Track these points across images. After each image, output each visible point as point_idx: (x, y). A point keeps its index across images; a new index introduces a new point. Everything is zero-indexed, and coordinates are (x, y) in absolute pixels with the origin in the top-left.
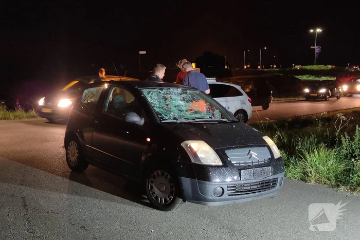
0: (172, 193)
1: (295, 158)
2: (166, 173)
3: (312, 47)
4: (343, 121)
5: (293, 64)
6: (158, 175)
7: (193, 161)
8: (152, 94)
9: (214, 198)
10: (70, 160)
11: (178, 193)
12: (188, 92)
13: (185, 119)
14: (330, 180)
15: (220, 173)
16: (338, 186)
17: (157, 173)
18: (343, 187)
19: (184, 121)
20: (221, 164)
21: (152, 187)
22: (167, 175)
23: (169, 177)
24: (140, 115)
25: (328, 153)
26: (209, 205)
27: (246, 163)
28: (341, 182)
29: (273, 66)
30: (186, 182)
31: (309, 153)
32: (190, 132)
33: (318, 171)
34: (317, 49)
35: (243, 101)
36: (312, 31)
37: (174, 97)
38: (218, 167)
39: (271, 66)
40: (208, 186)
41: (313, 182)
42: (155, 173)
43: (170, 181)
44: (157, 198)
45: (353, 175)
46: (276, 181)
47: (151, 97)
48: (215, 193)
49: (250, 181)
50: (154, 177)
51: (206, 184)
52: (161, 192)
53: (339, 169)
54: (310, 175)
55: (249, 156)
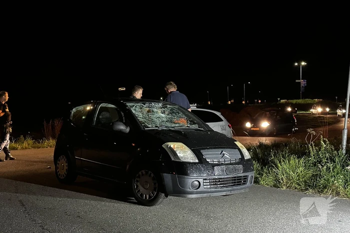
0: (155, 190)
1: (268, 168)
2: (150, 172)
3: (297, 81)
4: (313, 135)
5: (279, 99)
6: (143, 175)
7: (173, 159)
8: (136, 107)
9: (192, 190)
10: (60, 174)
11: (160, 190)
12: (168, 106)
13: (166, 127)
14: (300, 185)
15: (197, 168)
16: (307, 189)
17: (142, 172)
18: (311, 190)
19: (165, 129)
20: (197, 161)
21: (137, 186)
22: (151, 174)
23: (152, 175)
24: (126, 124)
25: (297, 161)
26: (188, 197)
27: (219, 162)
28: (309, 186)
29: (258, 101)
30: (168, 178)
31: (280, 162)
32: (170, 136)
33: (288, 178)
34: (303, 82)
35: (223, 126)
36: (296, 64)
37: (155, 110)
38: (195, 163)
39: (256, 101)
40: (186, 180)
41: (284, 188)
42: (140, 173)
43: (153, 179)
44: (142, 195)
45: (320, 179)
46: (246, 179)
47: (135, 110)
48: (193, 186)
49: (223, 177)
50: (139, 177)
51: (184, 178)
52: (146, 189)
53: (308, 176)
54: (282, 182)
55: (221, 156)
